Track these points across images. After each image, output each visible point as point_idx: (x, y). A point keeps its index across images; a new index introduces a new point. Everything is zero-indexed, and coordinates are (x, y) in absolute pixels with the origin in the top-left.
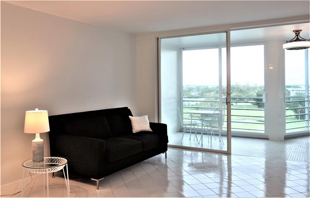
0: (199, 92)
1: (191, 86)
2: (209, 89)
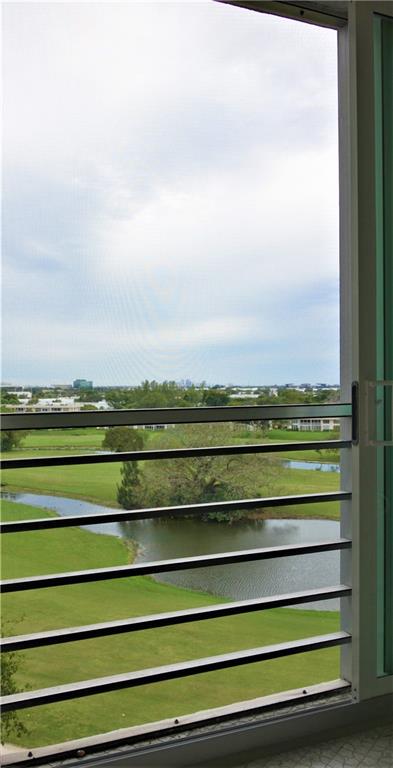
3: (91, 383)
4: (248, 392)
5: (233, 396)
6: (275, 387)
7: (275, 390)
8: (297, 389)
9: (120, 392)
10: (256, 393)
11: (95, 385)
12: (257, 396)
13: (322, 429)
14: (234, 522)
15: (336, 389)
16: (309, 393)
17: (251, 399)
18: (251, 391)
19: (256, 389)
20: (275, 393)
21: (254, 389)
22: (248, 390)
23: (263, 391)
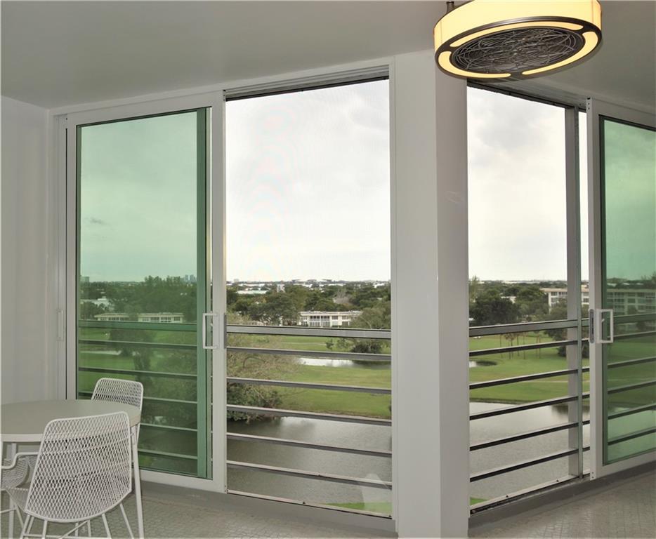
0: (351, 296)
1: (334, 282)
2: (373, 291)
3: (88, 278)
4: (255, 288)
5: (241, 292)
6: (281, 282)
7: (282, 286)
8: (304, 285)
9: (120, 288)
10: (263, 289)
11: (92, 281)
12: (264, 292)
13: (331, 325)
14: (251, 421)
15: (341, 285)
16: (316, 289)
17: (259, 295)
18: (258, 287)
19: (263, 285)
20: (283, 289)
21: (260, 285)
22: (255, 287)
23: (270, 287)
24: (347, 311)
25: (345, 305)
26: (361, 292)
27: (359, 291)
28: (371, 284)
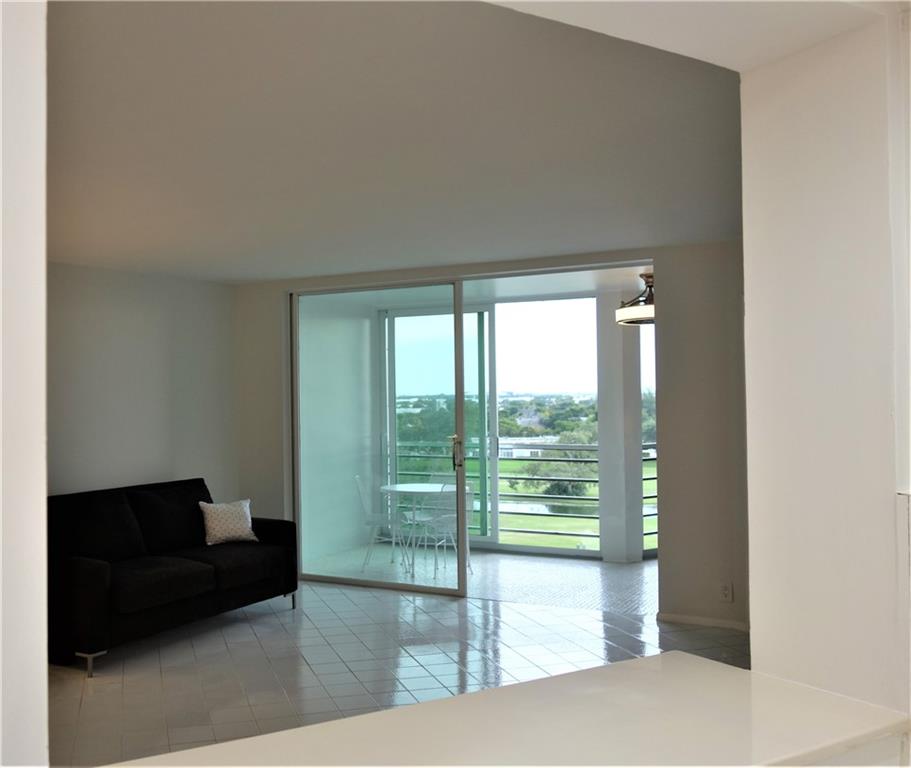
0: (543, 415)
1: (518, 396)
2: (573, 407)
4: (406, 405)
6: (442, 397)
7: (442, 401)
10: (416, 406)
12: (418, 410)
15: (528, 399)
17: (411, 414)
18: (409, 403)
19: (416, 400)
20: (445, 407)
21: (412, 400)
22: (404, 402)
23: (426, 403)
24: (538, 436)
25: (533, 427)
26: (556, 409)
27: (554, 408)
28: (571, 398)
